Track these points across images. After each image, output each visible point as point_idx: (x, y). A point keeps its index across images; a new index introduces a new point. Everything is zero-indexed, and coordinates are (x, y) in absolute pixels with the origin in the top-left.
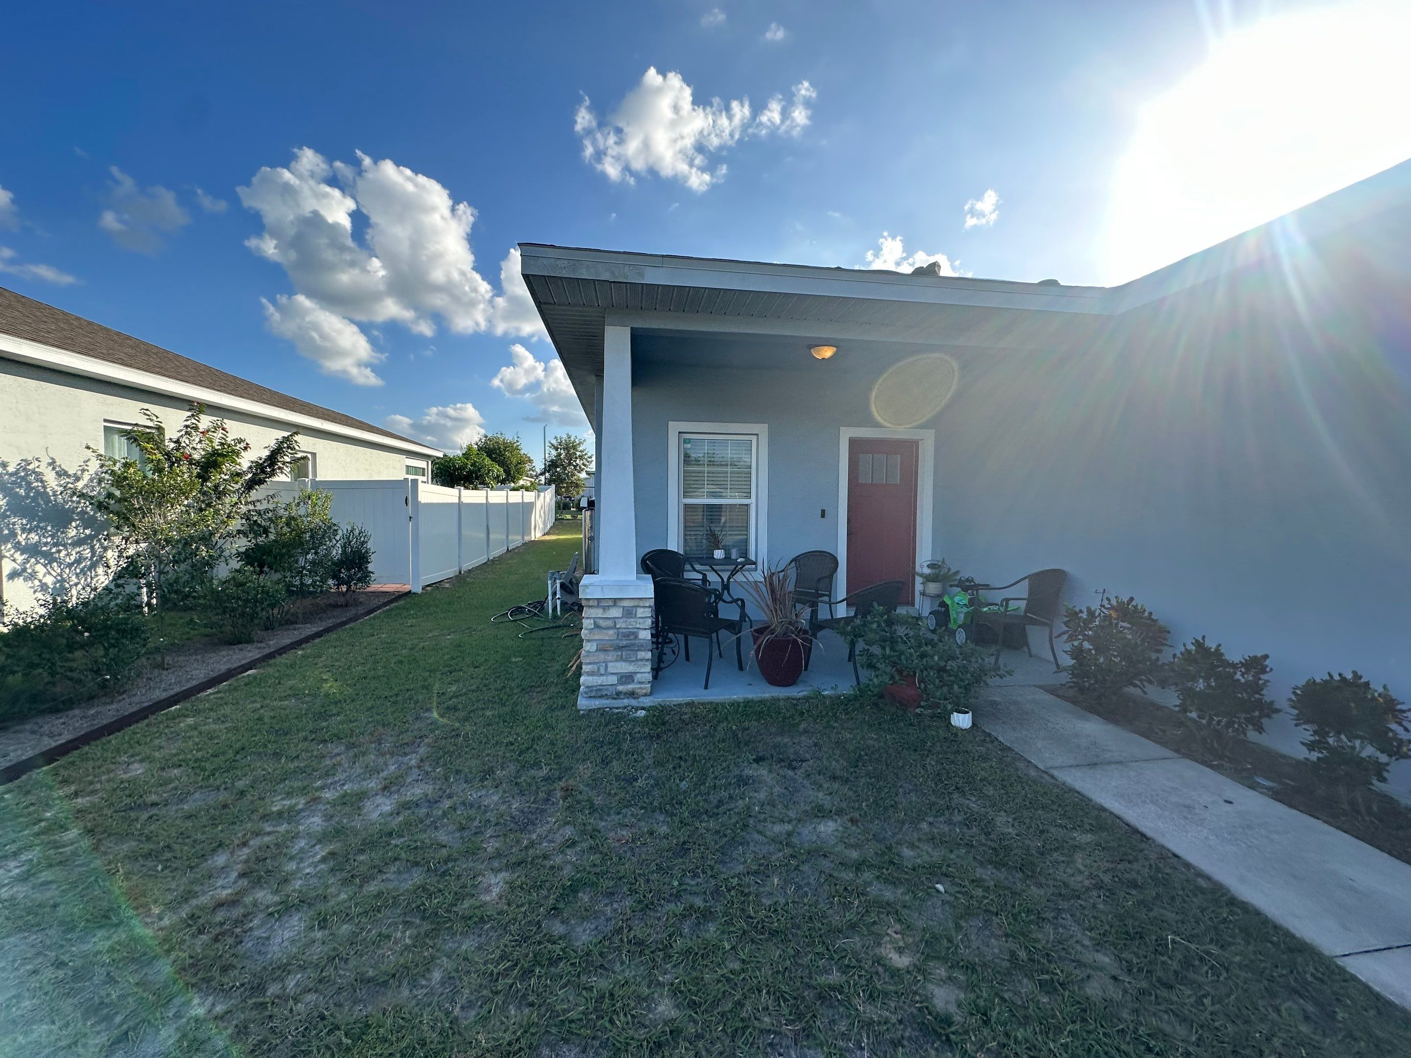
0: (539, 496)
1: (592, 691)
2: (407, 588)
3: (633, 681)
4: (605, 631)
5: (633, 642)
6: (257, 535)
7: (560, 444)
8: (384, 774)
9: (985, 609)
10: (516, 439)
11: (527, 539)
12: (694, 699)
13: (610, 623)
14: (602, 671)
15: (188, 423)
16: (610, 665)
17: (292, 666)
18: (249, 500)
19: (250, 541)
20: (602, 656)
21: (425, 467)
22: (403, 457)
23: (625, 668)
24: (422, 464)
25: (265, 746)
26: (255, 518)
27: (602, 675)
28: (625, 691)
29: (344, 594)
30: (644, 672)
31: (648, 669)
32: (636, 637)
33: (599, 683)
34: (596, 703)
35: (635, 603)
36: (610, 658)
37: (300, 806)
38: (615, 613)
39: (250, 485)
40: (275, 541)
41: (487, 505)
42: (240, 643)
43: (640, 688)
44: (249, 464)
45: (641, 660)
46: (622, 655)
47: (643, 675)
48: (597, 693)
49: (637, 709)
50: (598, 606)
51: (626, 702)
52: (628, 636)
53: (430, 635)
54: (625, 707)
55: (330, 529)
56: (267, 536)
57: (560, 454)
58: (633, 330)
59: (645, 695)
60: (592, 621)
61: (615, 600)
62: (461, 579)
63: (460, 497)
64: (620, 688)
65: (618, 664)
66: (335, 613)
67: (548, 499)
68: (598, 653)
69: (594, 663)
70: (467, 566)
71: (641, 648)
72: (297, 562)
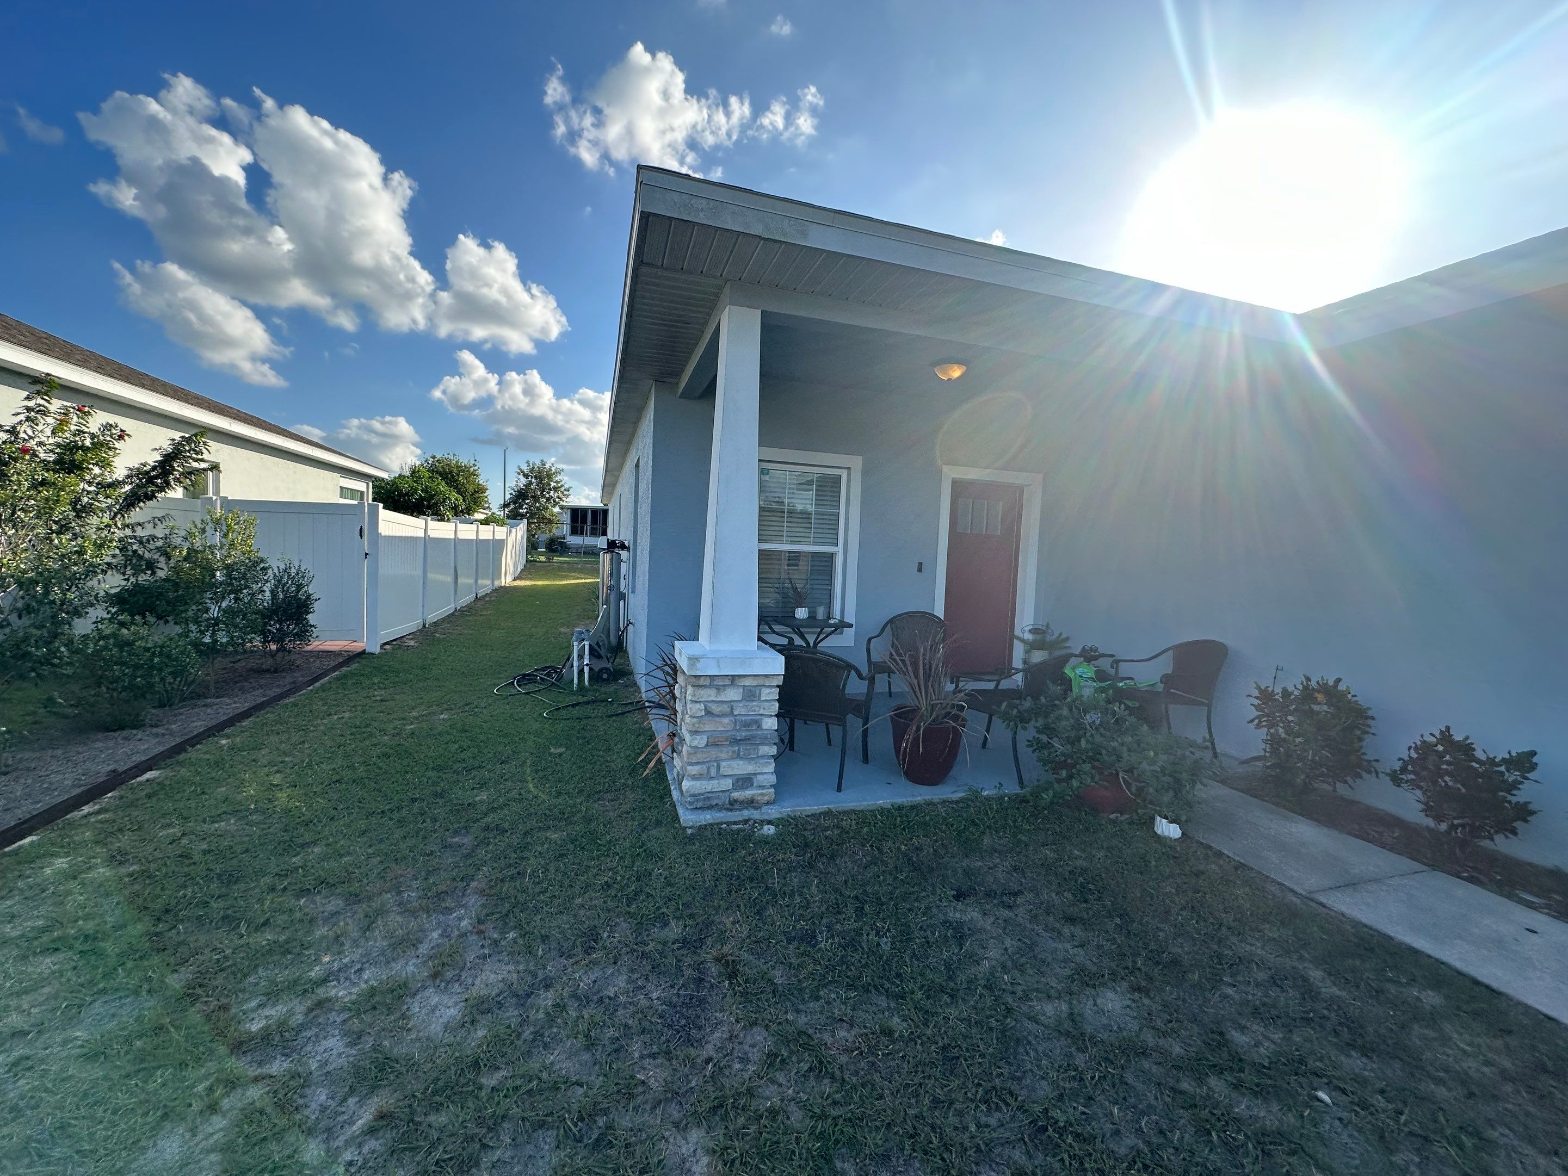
0: (511, 531)
1: (698, 800)
2: (358, 646)
3: (752, 785)
4: (718, 719)
5: (755, 733)
6: (137, 571)
7: (532, 470)
8: (423, 949)
9: (1121, 684)
10: (473, 462)
11: (497, 584)
12: (831, 806)
13: (726, 708)
14: (713, 772)
15: (31, 404)
16: (723, 764)
17: (218, 764)
18: (127, 521)
19: (127, 580)
20: (714, 753)
21: (364, 489)
22: (336, 476)
23: (742, 768)
24: (360, 486)
25: (206, 904)
26: (135, 547)
27: (712, 778)
28: (741, 798)
29: (273, 654)
30: (766, 772)
31: (771, 767)
32: (759, 726)
33: (709, 789)
34: (707, 817)
35: (761, 682)
36: (723, 755)
37: (298, 1018)
38: (733, 694)
39: (131, 501)
40: (167, 580)
41: (456, 541)
42: (122, 728)
43: (762, 794)
44: (126, 472)
45: (763, 757)
46: (739, 750)
47: (765, 776)
48: (704, 803)
49: (762, 823)
50: (710, 686)
51: (746, 813)
52: (749, 725)
53: (415, 714)
54: (746, 822)
55: (256, 565)
56: (153, 573)
57: (531, 483)
58: (764, 314)
59: (768, 803)
60: (702, 706)
61: (733, 678)
62: (426, 633)
63: (426, 530)
64: (736, 795)
65: (734, 763)
66: (263, 682)
67: (519, 537)
68: (710, 749)
69: (703, 763)
70: (432, 617)
71: (764, 741)
72: (207, 610)
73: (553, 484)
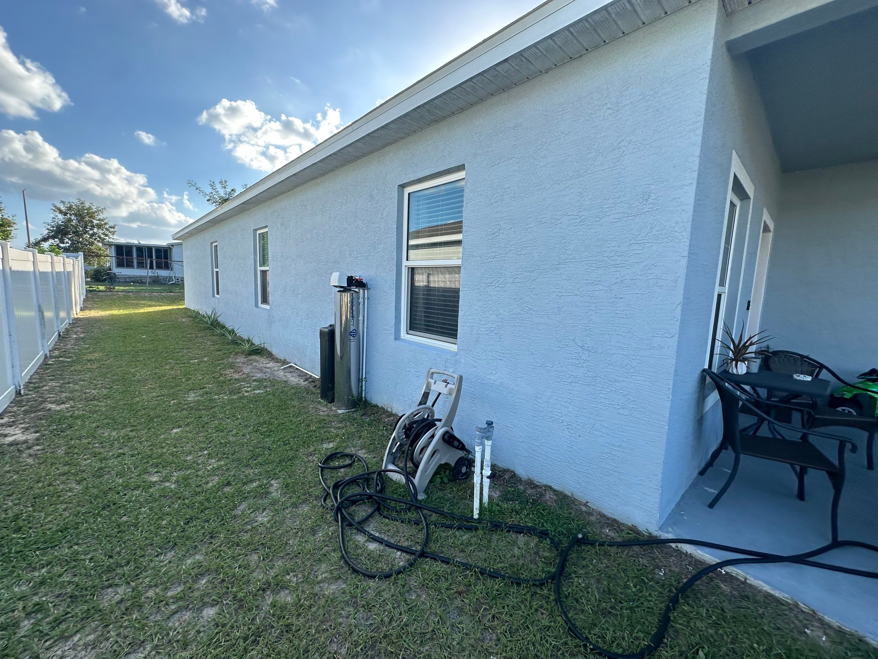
0: (75, 263)
11: (69, 317)
57: (70, 220)
63: (5, 261)
70: (24, 377)
73: (95, 222)
